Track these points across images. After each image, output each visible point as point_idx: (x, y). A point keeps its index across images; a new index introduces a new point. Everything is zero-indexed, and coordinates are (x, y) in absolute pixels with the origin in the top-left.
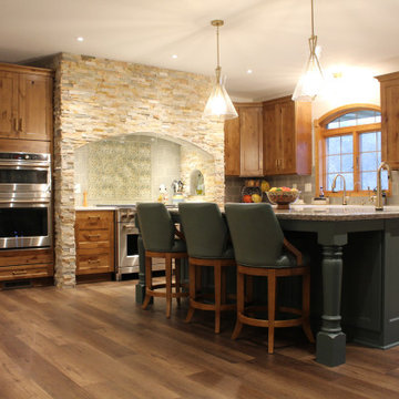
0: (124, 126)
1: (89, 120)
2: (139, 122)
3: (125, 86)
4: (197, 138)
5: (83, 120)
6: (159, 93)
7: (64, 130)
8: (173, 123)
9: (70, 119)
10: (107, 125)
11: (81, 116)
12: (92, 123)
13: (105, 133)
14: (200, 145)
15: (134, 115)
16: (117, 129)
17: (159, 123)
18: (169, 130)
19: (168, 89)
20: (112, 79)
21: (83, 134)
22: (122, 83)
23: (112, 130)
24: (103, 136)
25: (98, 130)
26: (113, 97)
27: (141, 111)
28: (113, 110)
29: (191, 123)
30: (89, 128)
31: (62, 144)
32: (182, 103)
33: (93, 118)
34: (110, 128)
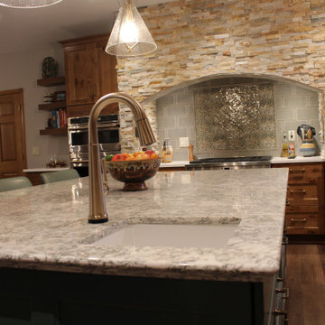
0: (186, 73)
1: (145, 74)
2: (203, 64)
3: (184, 27)
4: (291, 69)
5: (138, 75)
6: (231, 23)
7: (121, 89)
8: (251, 57)
9: (125, 77)
10: (165, 75)
11: (137, 71)
12: (148, 77)
13: (164, 84)
14: (297, 78)
15: (196, 57)
16: (178, 77)
17: (232, 60)
18: (246, 67)
19: (241, 16)
20: (168, 24)
21: (140, 90)
22: (180, 25)
23: (171, 80)
24: (162, 88)
25: (155, 83)
26: (168, 43)
27: (205, 51)
28: (171, 58)
29: (281, 52)
30: (146, 82)
32: (266, 28)
33: (148, 71)
34: (169, 77)
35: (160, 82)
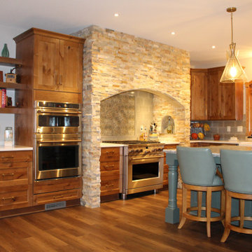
0: (133, 84)
1: (110, 78)
2: (141, 80)
3: (133, 53)
4: (175, 93)
5: (106, 78)
6: (154, 60)
7: (95, 86)
8: (161, 82)
9: (98, 77)
10: (122, 82)
11: (105, 75)
12: (112, 80)
13: (120, 88)
14: (177, 98)
15: (138, 75)
16: (128, 86)
17: (153, 82)
18: (159, 87)
19: (158, 57)
20: (125, 48)
21: (106, 89)
22: (132, 51)
23: (125, 87)
24: (119, 91)
25: (116, 86)
26: (125, 61)
27: (142, 73)
28: (125, 72)
29: (172, 82)
30: (111, 85)
31: (92, 96)
32: (167, 68)
33: (113, 77)
34: (124, 84)
35: (118, 86)
